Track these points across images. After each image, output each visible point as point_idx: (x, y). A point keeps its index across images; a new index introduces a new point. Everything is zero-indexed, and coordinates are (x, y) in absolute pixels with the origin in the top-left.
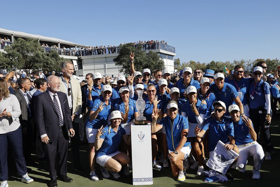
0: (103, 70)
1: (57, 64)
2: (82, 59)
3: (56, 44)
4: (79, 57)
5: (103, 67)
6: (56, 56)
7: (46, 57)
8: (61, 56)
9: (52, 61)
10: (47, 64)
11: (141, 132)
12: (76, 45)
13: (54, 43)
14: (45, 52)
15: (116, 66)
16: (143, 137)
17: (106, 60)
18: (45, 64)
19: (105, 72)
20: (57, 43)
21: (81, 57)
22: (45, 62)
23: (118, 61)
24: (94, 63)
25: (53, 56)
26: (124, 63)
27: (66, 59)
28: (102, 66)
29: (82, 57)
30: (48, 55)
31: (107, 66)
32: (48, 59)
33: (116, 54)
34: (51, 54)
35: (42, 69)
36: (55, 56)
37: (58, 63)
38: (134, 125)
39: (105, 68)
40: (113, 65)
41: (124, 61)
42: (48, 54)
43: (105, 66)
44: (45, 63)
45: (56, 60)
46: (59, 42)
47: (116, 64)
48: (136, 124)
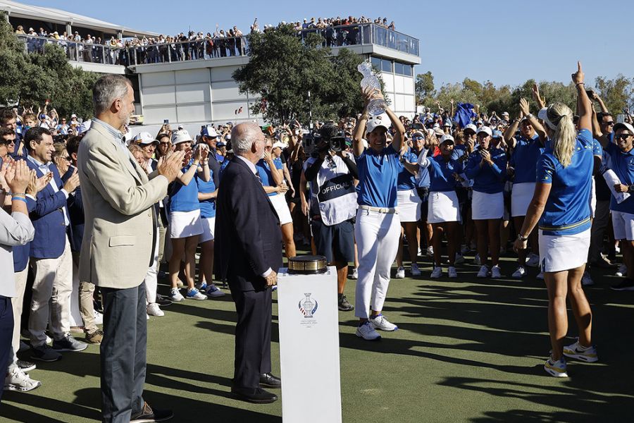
0: (203, 106)
1: (63, 89)
2: (137, 74)
3: (61, 28)
4: (130, 67)
5: (202, 99)
6: (60, 63)
7: (29, 67)
8: (74, 64)
9: (48, 79)
10: (34, 87)
11: (308, 295)
12: (120, 31)
13: (54, 24)
14: (26, 52)
15: (243, 96)
16: (314, 310)
17: (212, 79)
18: (27, 88)
19: (208, 112)
20: (65, 23)
21: (134, 68)
22: (25, 82)
23: (247, 78)
24: (176, 86)
25: (51, 63)
26: (266, 86)
27: (91, 72)
28: (198, 95)
29: (139, 68)
30: (35, 61)
31: (214, 94)
32: (34, 73)
33: (243, 60)
34: (44, 58)
35: (17, 104)
36: (56, 63)
37: (65, 86)
38: (287, 274)
39: (207, 102)
40: (233, 91)
41: (266, 78)
42: (37, 58)
43: (207, 95)
44: (25, 85)
45: (60, 77)
46: (69, 23)
47: (243, 90)
48: (291, 272)
